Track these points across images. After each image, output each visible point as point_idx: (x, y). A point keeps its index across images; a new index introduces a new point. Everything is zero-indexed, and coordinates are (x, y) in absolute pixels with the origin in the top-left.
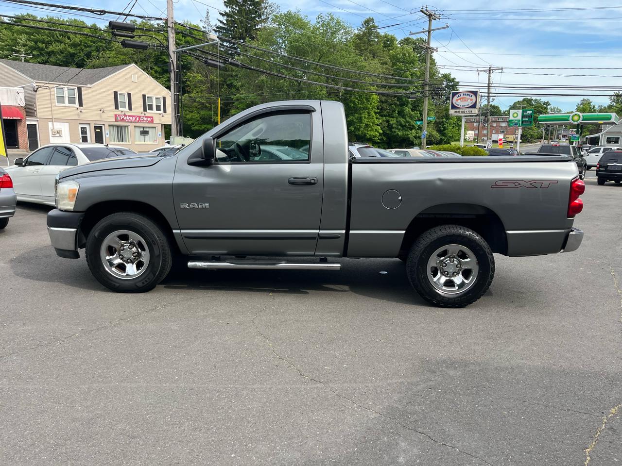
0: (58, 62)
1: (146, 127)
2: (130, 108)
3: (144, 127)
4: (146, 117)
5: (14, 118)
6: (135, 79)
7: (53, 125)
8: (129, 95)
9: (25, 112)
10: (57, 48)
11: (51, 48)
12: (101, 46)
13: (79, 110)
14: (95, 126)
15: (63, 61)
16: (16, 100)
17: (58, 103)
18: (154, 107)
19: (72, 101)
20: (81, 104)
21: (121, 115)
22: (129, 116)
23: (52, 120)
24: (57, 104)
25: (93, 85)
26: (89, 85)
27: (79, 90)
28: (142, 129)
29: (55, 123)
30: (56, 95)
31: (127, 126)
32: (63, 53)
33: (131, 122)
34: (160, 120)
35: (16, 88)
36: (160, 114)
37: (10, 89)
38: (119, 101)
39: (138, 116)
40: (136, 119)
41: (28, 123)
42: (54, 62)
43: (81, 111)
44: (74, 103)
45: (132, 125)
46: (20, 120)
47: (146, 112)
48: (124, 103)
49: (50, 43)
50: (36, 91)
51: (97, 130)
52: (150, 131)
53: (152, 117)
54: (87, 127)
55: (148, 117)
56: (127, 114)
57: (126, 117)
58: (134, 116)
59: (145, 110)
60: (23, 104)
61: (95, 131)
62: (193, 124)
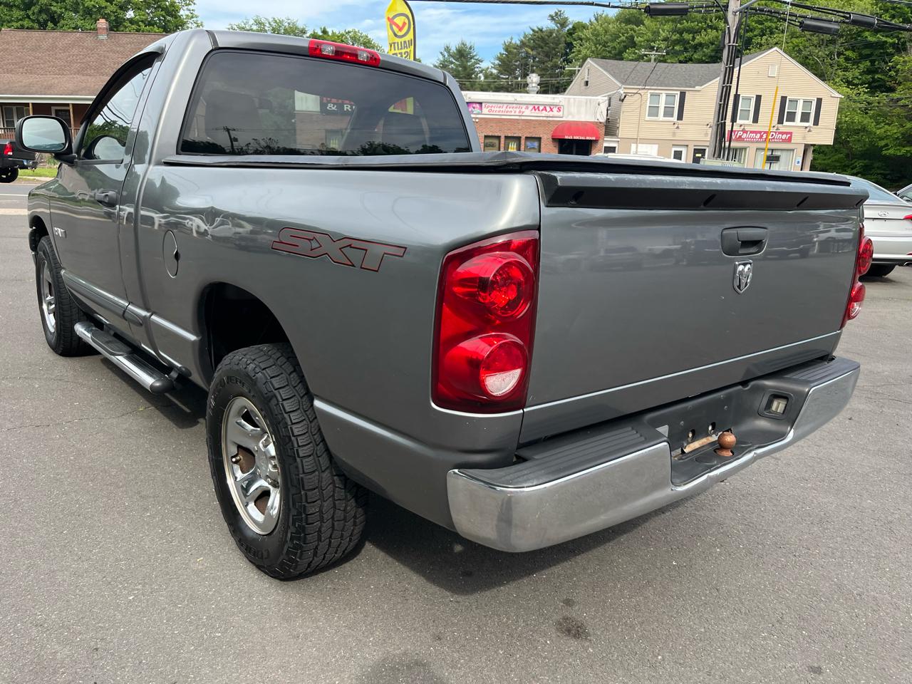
0: (704, 58)
1: (778, 150)
2: (756, 120)
3: (773, 150)
4: (780, 133)
5: (588, 138)
6: (774, 72)
7: (637, 148)
8: (759, 98)
9: (604, 131)
10: (706, 38)
11: (699, 39)
12: (769, 27)
13: (676, 126)
14: (695, 149)
15: (711, 57)
16: (596, 113)
17: (649, 116)
18: (798, 117)
19: (668, 112)
20: (680, 117)
21: (738, 131)
22: (751, 132)
23: (636, 140)
24: (647, 118)
25: (703, 87)
26: (697, 88)
27: (683, 95)
28: (769, 153)
29: (639, 145)
30: (648, 105)
31: (745, 149)
32: (713, 44)
33: (752, 142)
34: (804, 138)
35: (599, 97)
36: (806, 128)
37: (590, 100)
38: (739, 108)
39: (765, 132)
40: (761, 137)
41: (606, 144)
42: (699, 59)
43: (678, 128)
44: (672, 116)
45: (753, 147)
46: (596, 141)
47: (780, 125)
48: (747, 113)
49: (698, 32)
50: (623, 100)
51: (697, 155)
52: (783, 156)
53: (791, 133)
54: (684, 150)
55: (783, 133)
56: (747, 129)
57: (745, 134)
58: (760, 132)
59: (780, 121)
60: (603, 120)
61: (694, 155)
62: (887, 145)
